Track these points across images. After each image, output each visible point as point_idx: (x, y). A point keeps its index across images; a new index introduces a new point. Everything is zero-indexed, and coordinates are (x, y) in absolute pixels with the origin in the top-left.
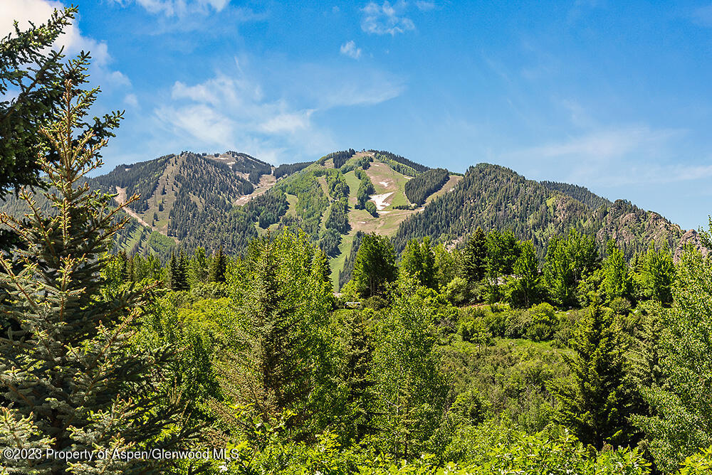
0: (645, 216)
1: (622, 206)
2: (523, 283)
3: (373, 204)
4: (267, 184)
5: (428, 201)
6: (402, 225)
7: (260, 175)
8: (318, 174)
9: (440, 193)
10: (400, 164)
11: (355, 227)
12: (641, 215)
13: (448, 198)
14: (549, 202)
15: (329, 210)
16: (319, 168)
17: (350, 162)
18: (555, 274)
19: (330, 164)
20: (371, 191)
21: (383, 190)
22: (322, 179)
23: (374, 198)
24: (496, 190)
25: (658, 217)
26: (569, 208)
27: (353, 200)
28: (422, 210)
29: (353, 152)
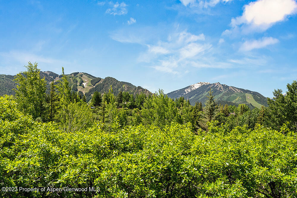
0: (144, 90)
1: (139, 87)
2: (131, 103)
3: (83, 85)
4: (57, 79)
5: (96, 85)
6: (90, 90)
7: (56, 77)
8: (70, 77)
9: (99, 83)
10: (90, 76)
11: (79, 90)
12: (143, 90)
13: (101, 84)
14: (123, 86)
15: (73, 85)
16: (70, 76)
17: (78, 75)
18: (138, 102)
19: (73, 75)
20: (83, 82)
21: (86, 82)
22: (71, 79)
23: (83, 83)
24: (112, 83)
25: (147, 90)
26: (128, 87)
27: (78, 84)
28: (95, 87)
29: (78, 73)
